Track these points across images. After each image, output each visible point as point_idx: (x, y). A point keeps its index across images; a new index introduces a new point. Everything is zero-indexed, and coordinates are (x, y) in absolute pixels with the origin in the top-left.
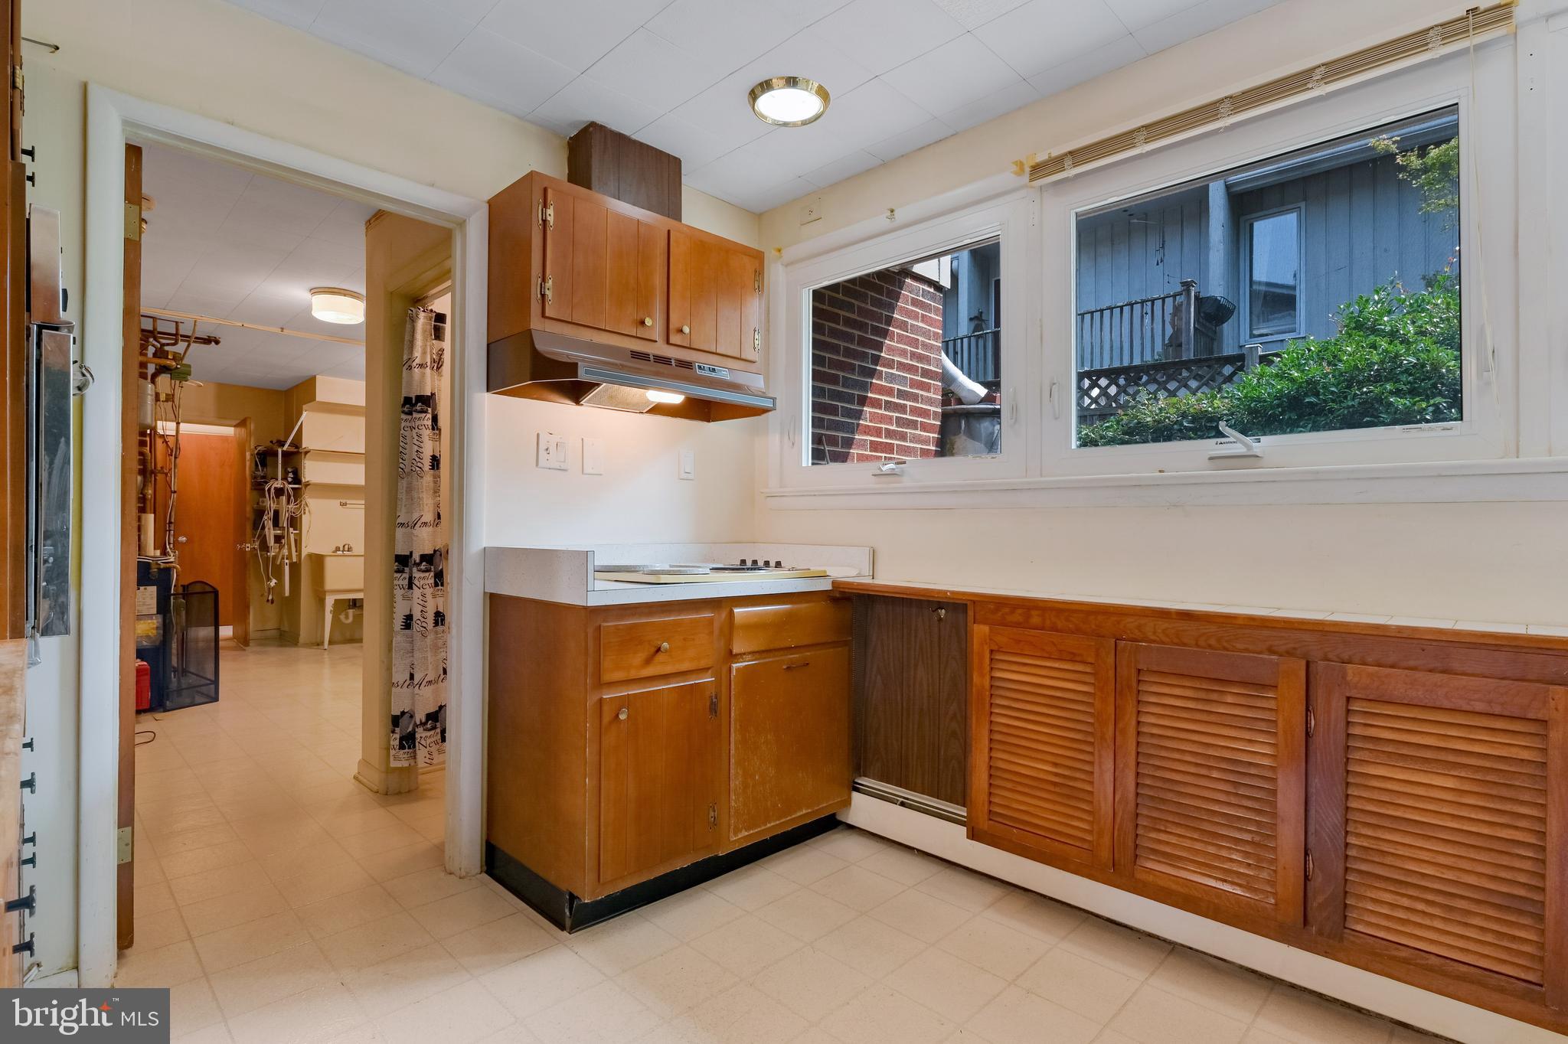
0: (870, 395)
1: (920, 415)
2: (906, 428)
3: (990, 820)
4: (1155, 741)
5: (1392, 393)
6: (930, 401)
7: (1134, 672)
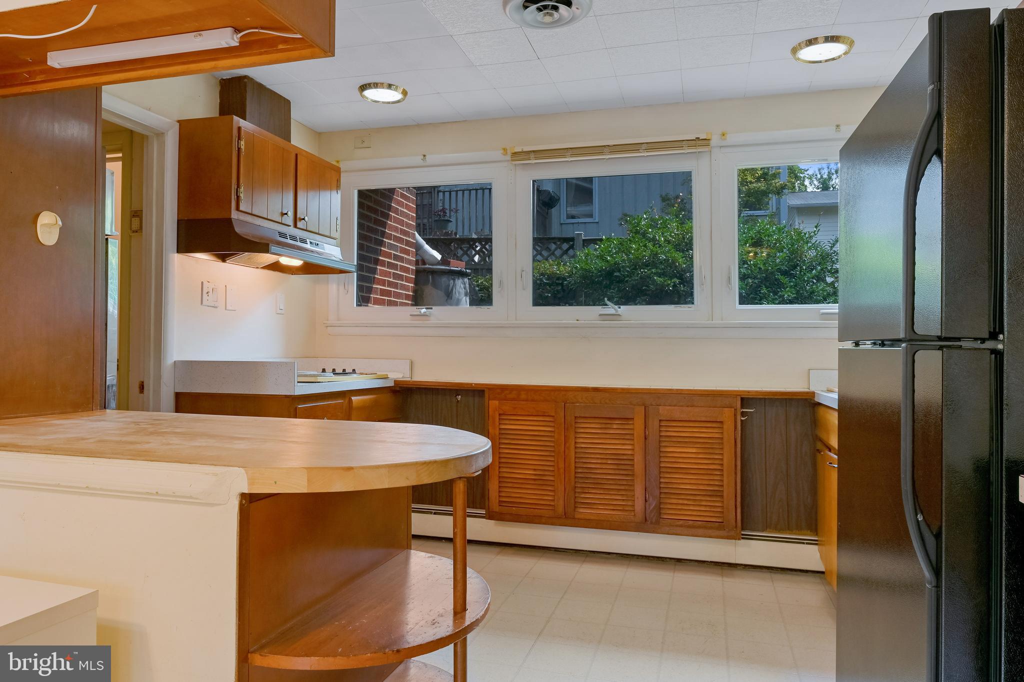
0: (380, 258)
1: (404, 272)
2: (398, 280)
3: (500, 506)
4: (583, 450)
5: (655, 274)
6: (409, 262)
7: (573, 418)
